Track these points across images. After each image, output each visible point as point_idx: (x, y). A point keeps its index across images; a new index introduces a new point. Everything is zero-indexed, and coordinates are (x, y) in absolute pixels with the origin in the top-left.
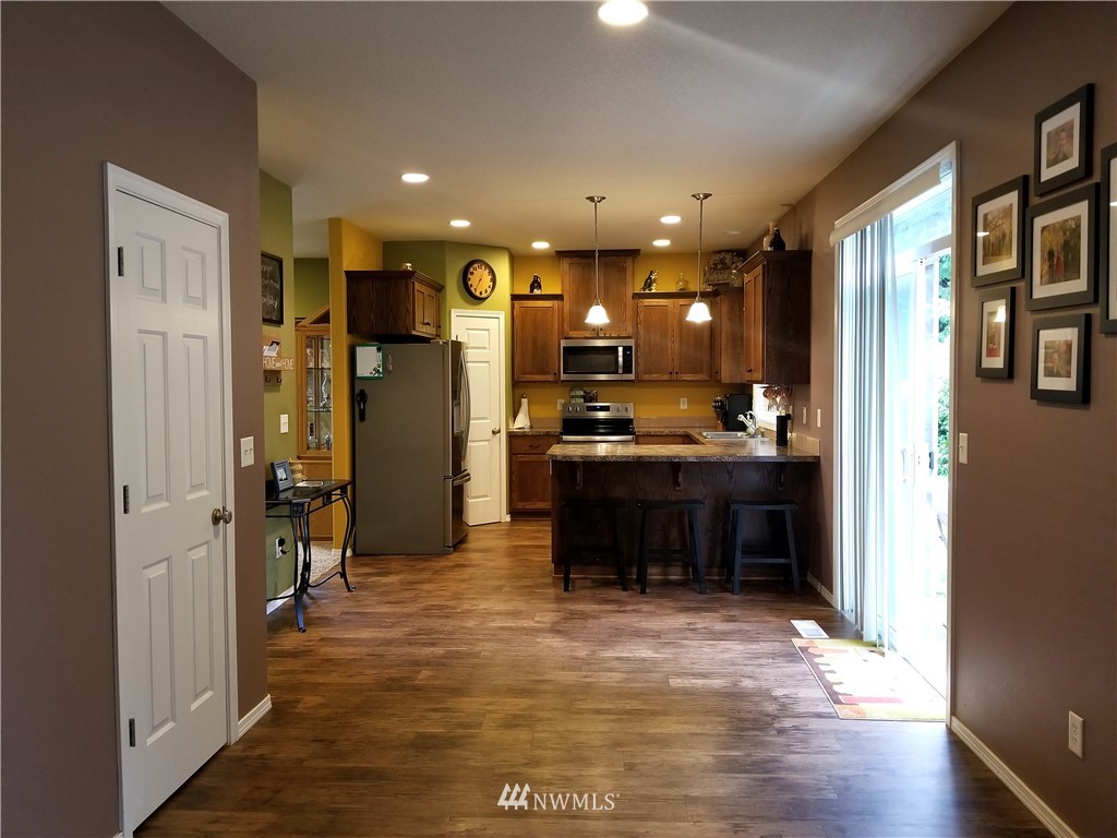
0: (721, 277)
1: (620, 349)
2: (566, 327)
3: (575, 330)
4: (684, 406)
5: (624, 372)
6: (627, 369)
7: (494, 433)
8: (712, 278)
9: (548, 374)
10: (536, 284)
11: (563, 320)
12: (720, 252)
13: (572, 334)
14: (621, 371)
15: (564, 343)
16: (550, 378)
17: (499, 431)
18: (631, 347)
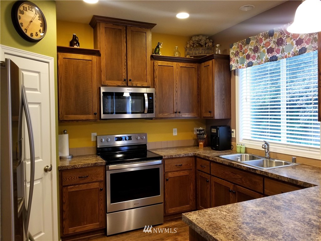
0: (197, 52)
1: (146, 95)
2: (103, 77)
3: (110, 79)
4: (175, 134)
5: (149, 112)
6: (151, 110)
7: (46, 170)
8: (191, 52)
9: (89, 114)
10: (74, 41)
11: (100, 71)
12: (198, 35)
13: (108, 82)
14: (146, 111)
15: (103, 90)
16: (91, 117)
17: (51, 169)
18: (152, 94)
